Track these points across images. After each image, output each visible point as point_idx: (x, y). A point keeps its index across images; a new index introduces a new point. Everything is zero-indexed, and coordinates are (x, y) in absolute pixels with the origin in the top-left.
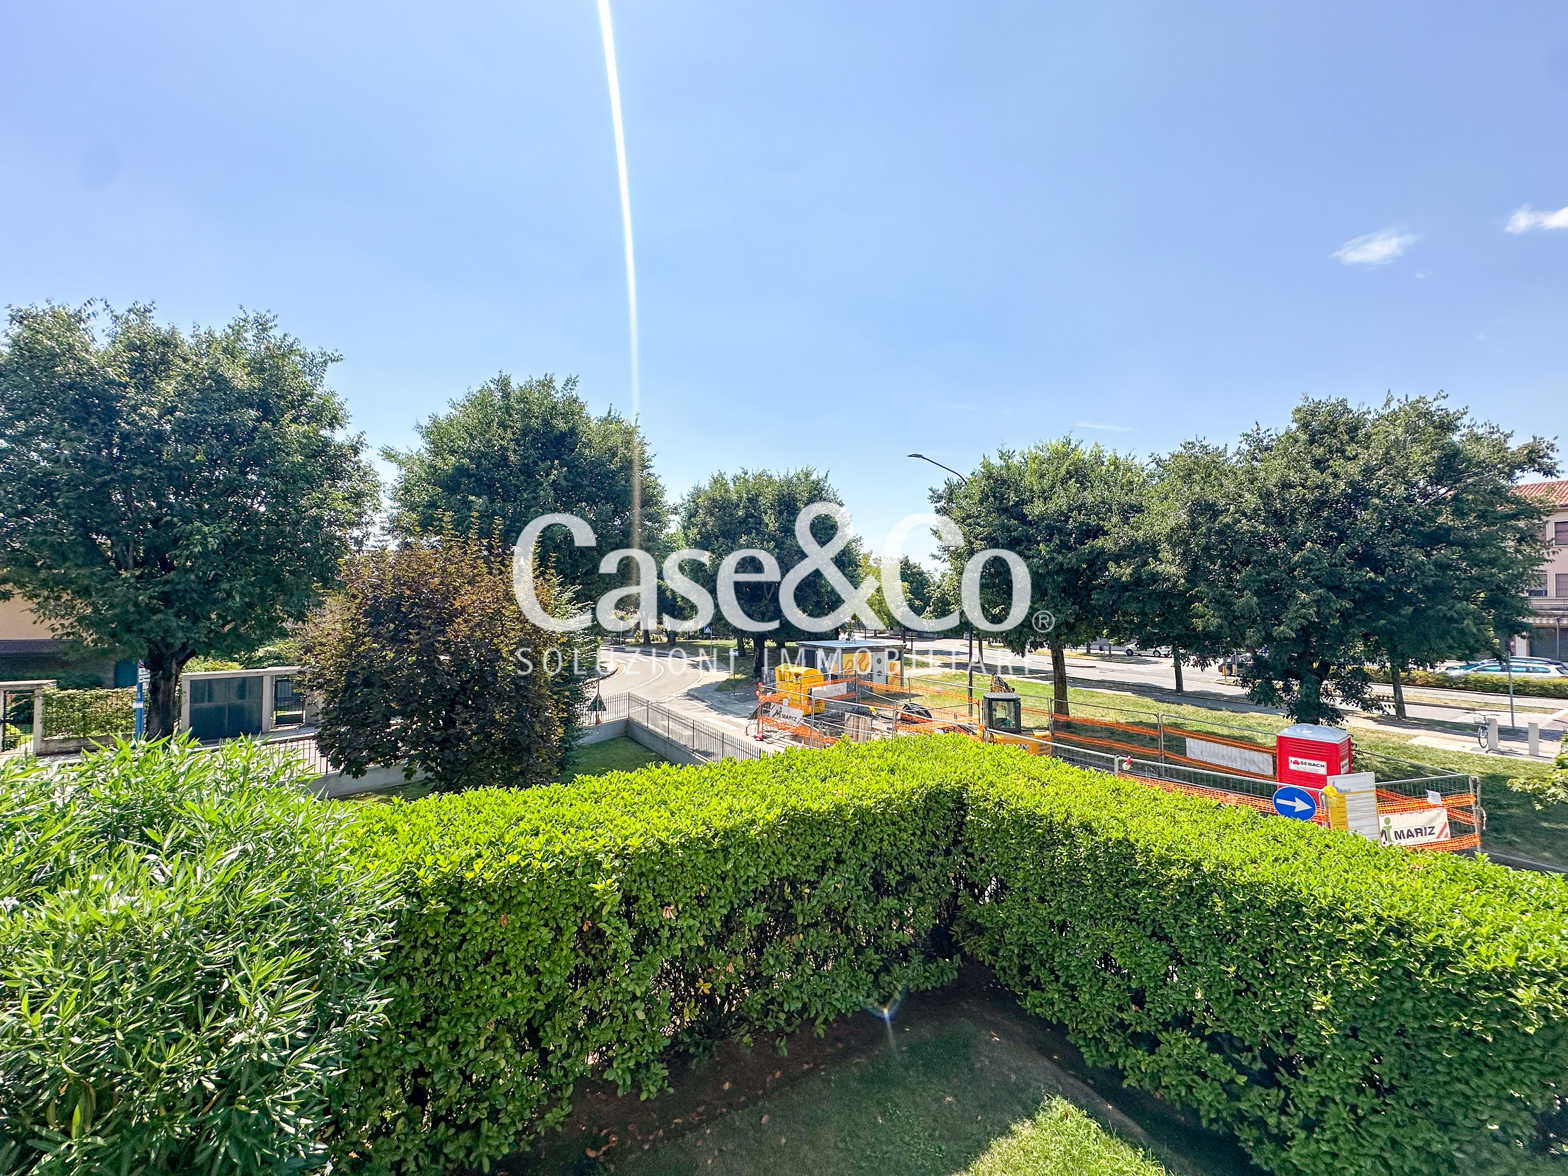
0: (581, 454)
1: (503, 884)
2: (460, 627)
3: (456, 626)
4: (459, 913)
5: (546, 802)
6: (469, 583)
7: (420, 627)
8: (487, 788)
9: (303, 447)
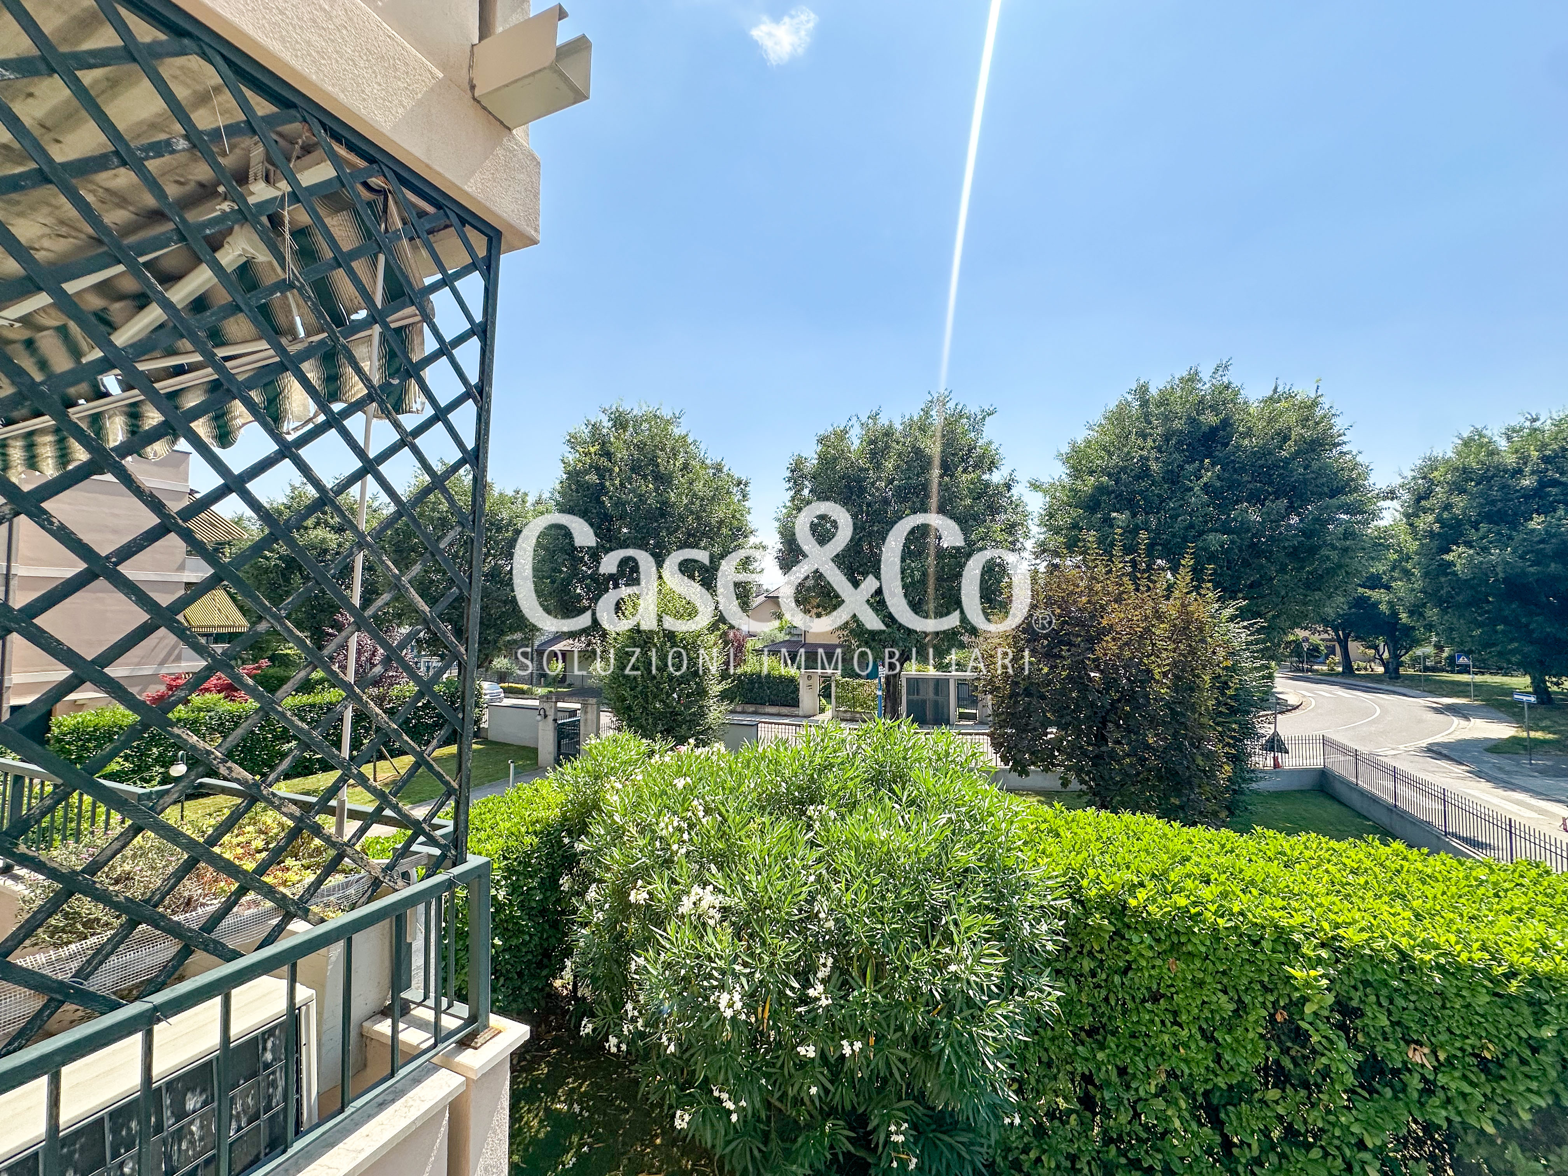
0: (1238, 447)
1: (1170, 925)
2: (1109, 646)
3: (1104, 644)
4: (1123, 938)
5: (1217, 847)
6: (1116, 601)
7: (1070, 644)
8: (1146, 815)
9: (971, 491)
